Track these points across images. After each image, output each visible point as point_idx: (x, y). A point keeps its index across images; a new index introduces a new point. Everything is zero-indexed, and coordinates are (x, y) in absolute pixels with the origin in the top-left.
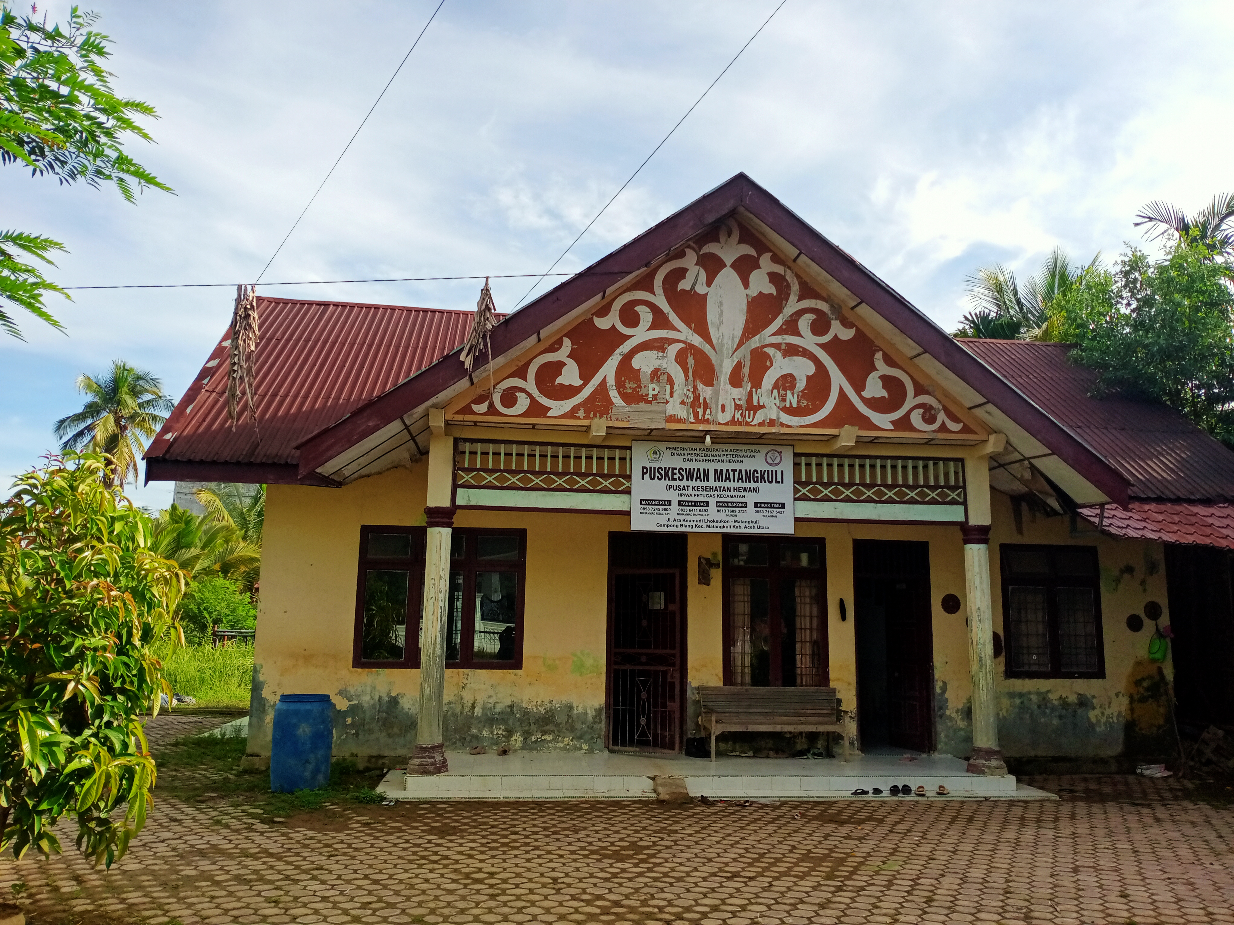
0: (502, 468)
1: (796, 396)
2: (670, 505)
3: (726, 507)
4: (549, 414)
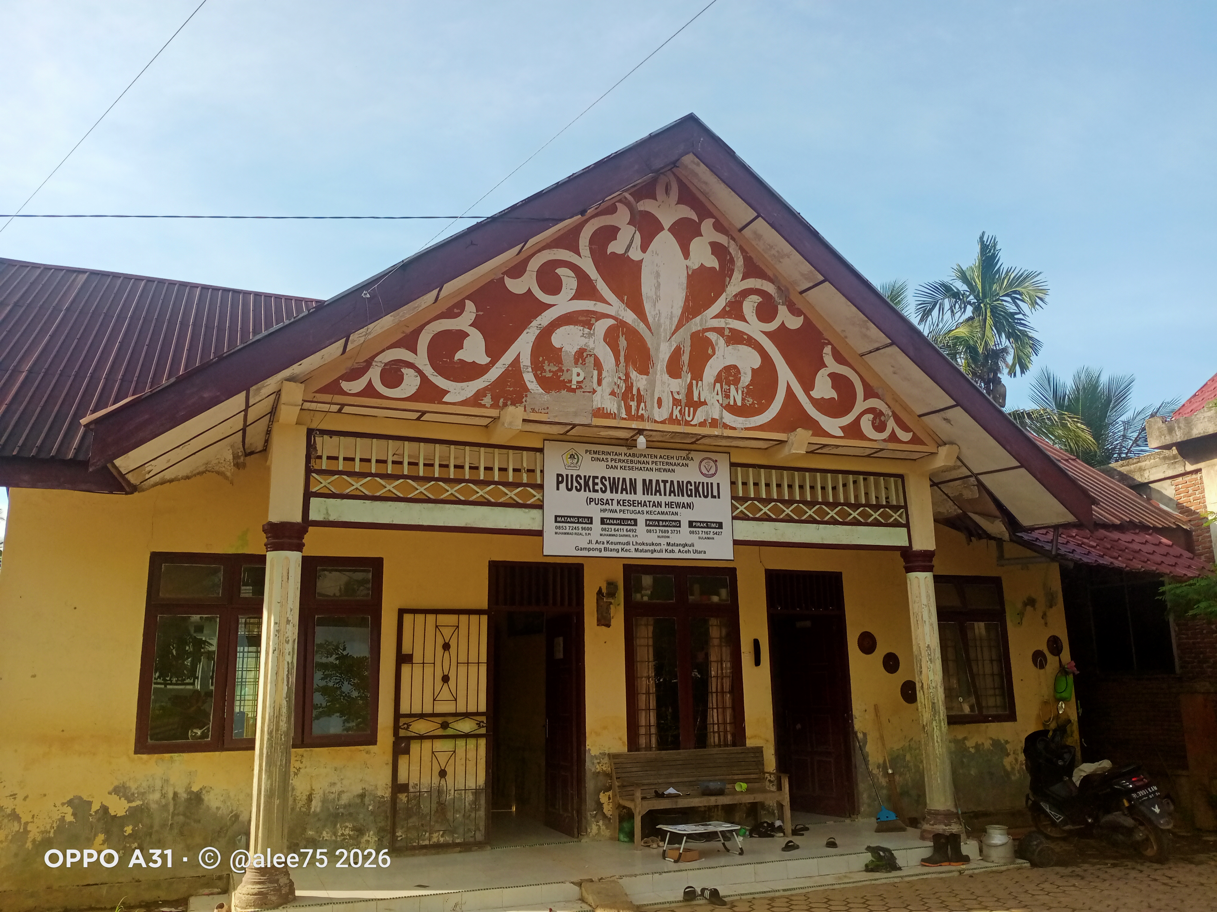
1: (740, 392)
2: (591, 523)
3: (656, 526)
4: (445, 400)
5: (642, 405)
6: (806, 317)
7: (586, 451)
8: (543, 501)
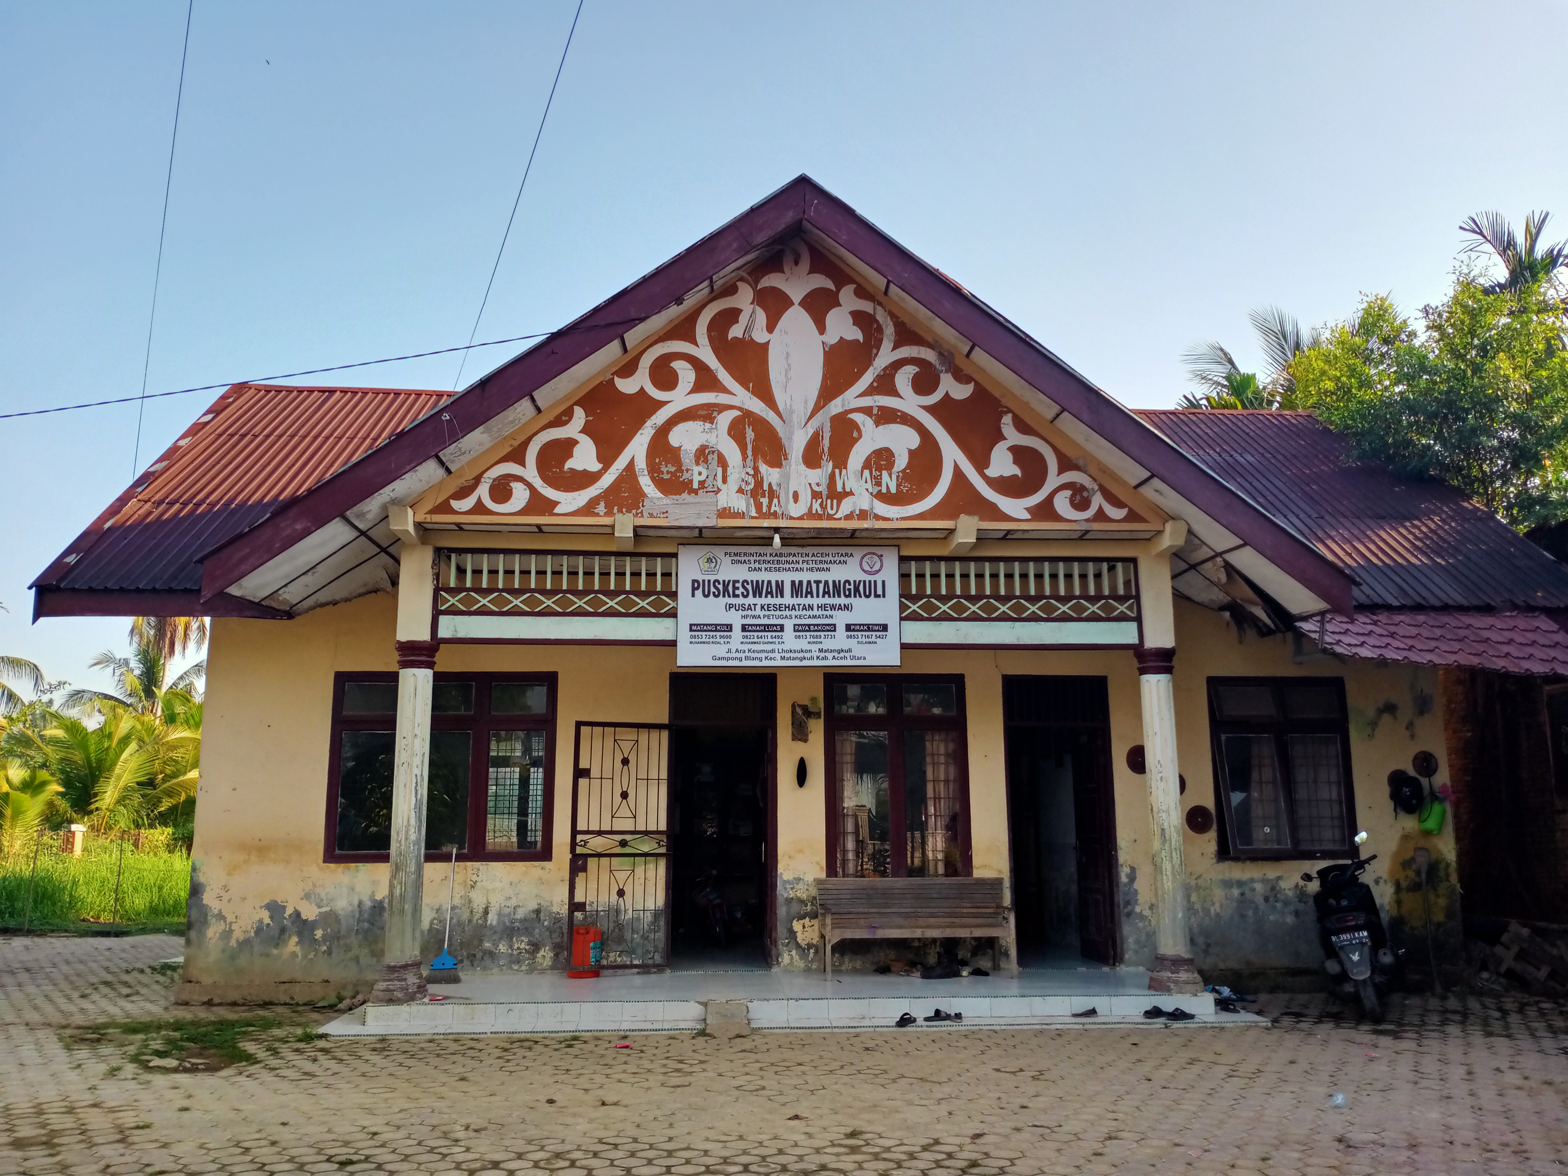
0: (500, 586)
1: (894, 477)
2: (731, 630)
3: (807, 631)
4: (557, 511)
5: (775, 501)
6: (977, 384)
7: (726, 554)
8: (677, 610)
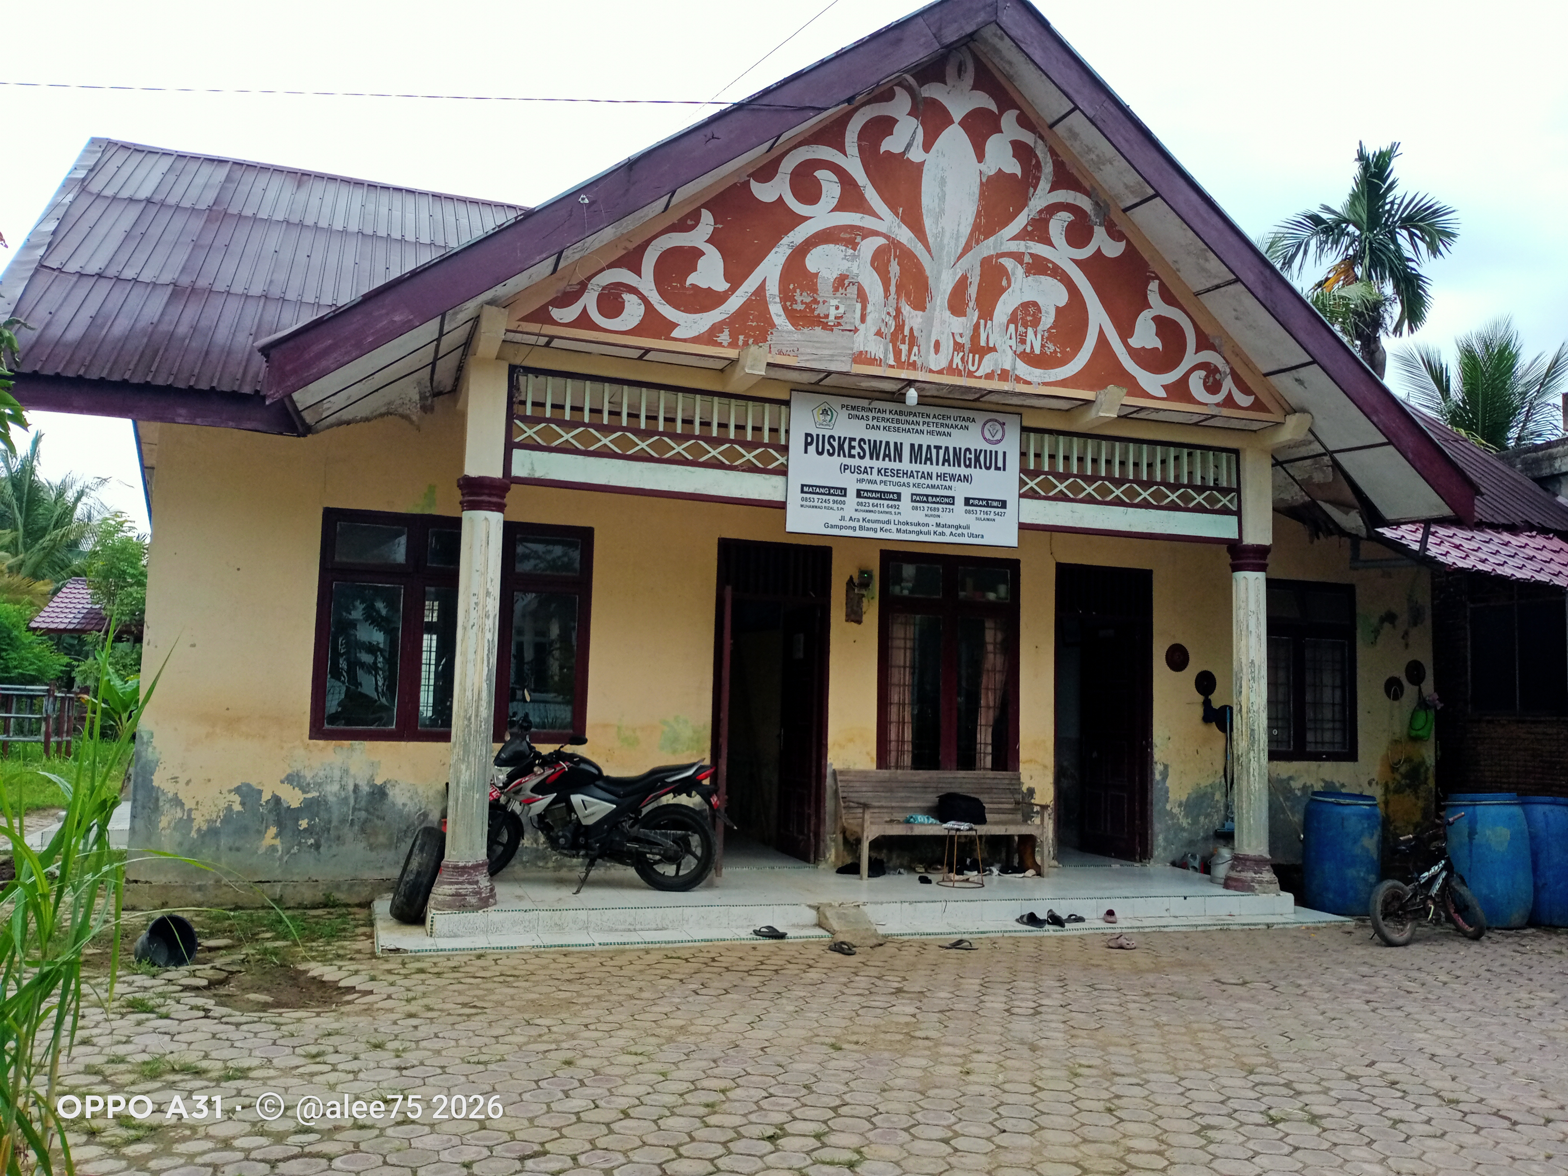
0: (587, 420)
1: (1039, 336)
2: (845, 495)
3: (925, 502)
4: (674, 334)
5: (915, 349)
6: (1129, 243)
7: (843, 406)
8: (787, 466)
